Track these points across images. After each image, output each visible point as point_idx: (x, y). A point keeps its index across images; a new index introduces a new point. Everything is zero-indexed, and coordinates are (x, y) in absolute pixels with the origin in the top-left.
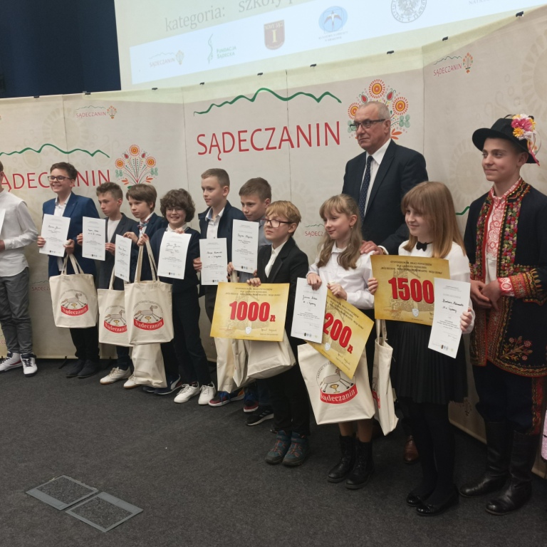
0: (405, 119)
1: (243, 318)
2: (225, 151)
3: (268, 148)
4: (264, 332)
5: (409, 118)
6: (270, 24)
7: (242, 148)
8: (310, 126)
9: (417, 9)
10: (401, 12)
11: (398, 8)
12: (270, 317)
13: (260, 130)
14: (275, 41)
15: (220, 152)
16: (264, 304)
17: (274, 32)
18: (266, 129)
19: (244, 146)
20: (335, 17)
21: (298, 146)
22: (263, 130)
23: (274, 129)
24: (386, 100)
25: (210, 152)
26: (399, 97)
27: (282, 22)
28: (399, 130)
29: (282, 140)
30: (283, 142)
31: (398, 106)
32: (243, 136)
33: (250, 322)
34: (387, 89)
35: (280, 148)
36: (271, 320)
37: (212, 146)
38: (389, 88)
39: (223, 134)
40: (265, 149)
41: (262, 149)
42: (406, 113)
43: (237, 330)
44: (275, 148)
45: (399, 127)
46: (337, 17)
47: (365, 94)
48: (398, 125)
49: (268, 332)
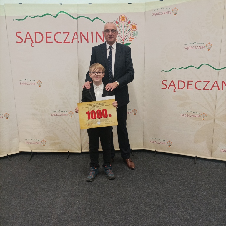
0: (136, 33)
1: (95, 118)
2: (36, 42)
4: (107, 123)
5: (138, 33)
7: (48, 41)
8: (87, 33)
12: (108, 115)
13: (60, 33)
15: (33, 42)
16: (103, 110)
18: (64, 33)
21: (81, 42)
22: (62, 33)
23: (69, 33)
24: (127, 24)
25: (25, 42)
26: (133, 23)
28: (133, 38)
30: (74, 40)
31: (133, 27)
32: (49, 35)
33: (99, 119)
34: (128, 19)
35: (72, 42)
36: (109, 117)
37: (26, 39)
38: (129, 19)
39: (35, 33)
40: (63, 42)
41: (61, 43)
42: (136, 31)
43: (93, 124)
44: (69, 42)
45: (133, 36)
47: (117, 21)
48: (133, 35)
49: (109, 122)
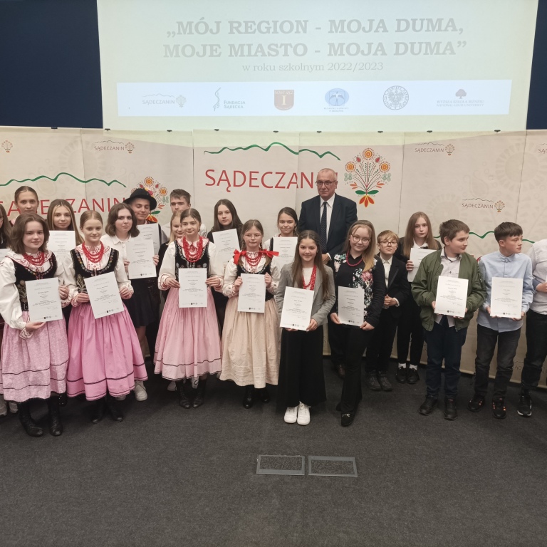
0: (387, 176)
2: (235, 185)
3: (277, 187)
6: (281, 91)
7: (252, 185)
8: (312, 174)
9: (401, 102)
10: (390, 102)
11: (388, 99)
13: (271, 173)
14: (284, 103)
15: (230, 185)
17: (284, 97)
18: (277, 173)
19: (254, 183)
20: (339, 96)
21: (302, 187)
22: (274, 173)
23: (284, 174)
24: (375, 162)
25: (218, 185)
26: (384, 161)
27: (292, 92)
29: (290, 182)
30: (291, 184)
31: (383, 167)
32: (254, 176)
35: (288, 187)
37: (220, 180)
38: (377, 155)
39: (235, 172)
40: (274, 187)
41: (272, 187)
42: (388, 172)
44: (284, 187)
46: (341, 96)
47: (359, 157)
48: (382, 179)
